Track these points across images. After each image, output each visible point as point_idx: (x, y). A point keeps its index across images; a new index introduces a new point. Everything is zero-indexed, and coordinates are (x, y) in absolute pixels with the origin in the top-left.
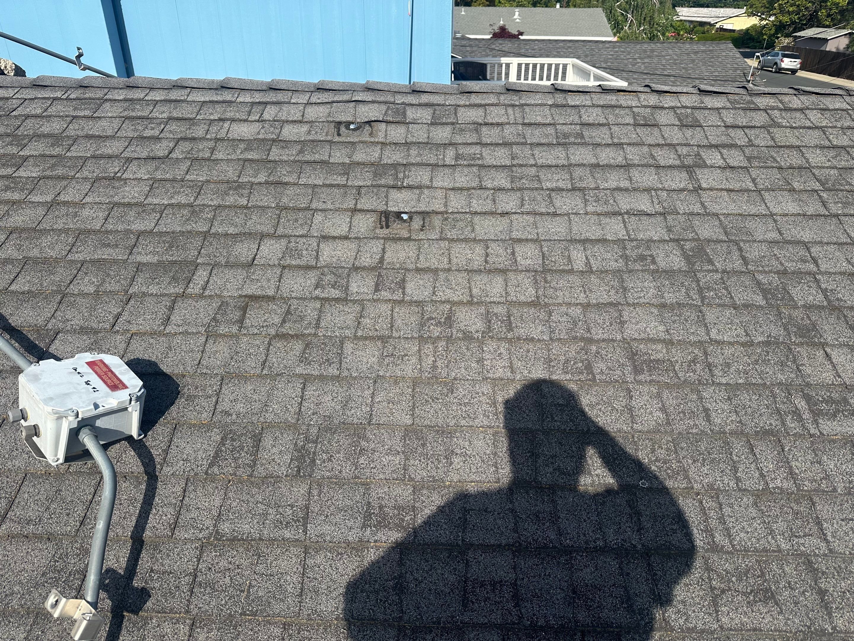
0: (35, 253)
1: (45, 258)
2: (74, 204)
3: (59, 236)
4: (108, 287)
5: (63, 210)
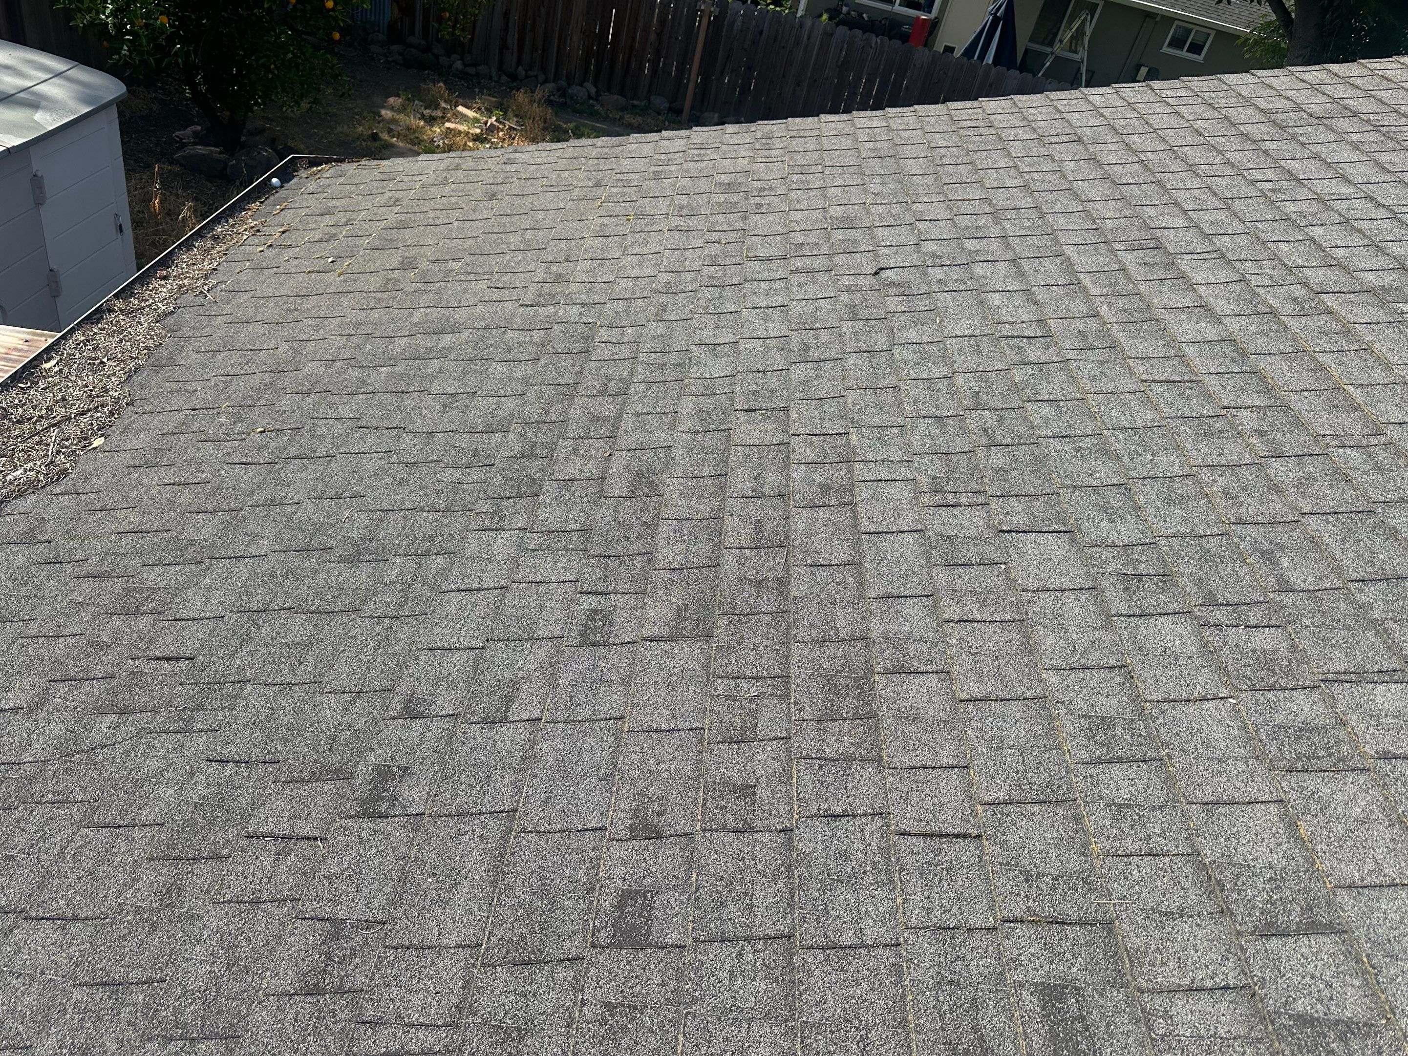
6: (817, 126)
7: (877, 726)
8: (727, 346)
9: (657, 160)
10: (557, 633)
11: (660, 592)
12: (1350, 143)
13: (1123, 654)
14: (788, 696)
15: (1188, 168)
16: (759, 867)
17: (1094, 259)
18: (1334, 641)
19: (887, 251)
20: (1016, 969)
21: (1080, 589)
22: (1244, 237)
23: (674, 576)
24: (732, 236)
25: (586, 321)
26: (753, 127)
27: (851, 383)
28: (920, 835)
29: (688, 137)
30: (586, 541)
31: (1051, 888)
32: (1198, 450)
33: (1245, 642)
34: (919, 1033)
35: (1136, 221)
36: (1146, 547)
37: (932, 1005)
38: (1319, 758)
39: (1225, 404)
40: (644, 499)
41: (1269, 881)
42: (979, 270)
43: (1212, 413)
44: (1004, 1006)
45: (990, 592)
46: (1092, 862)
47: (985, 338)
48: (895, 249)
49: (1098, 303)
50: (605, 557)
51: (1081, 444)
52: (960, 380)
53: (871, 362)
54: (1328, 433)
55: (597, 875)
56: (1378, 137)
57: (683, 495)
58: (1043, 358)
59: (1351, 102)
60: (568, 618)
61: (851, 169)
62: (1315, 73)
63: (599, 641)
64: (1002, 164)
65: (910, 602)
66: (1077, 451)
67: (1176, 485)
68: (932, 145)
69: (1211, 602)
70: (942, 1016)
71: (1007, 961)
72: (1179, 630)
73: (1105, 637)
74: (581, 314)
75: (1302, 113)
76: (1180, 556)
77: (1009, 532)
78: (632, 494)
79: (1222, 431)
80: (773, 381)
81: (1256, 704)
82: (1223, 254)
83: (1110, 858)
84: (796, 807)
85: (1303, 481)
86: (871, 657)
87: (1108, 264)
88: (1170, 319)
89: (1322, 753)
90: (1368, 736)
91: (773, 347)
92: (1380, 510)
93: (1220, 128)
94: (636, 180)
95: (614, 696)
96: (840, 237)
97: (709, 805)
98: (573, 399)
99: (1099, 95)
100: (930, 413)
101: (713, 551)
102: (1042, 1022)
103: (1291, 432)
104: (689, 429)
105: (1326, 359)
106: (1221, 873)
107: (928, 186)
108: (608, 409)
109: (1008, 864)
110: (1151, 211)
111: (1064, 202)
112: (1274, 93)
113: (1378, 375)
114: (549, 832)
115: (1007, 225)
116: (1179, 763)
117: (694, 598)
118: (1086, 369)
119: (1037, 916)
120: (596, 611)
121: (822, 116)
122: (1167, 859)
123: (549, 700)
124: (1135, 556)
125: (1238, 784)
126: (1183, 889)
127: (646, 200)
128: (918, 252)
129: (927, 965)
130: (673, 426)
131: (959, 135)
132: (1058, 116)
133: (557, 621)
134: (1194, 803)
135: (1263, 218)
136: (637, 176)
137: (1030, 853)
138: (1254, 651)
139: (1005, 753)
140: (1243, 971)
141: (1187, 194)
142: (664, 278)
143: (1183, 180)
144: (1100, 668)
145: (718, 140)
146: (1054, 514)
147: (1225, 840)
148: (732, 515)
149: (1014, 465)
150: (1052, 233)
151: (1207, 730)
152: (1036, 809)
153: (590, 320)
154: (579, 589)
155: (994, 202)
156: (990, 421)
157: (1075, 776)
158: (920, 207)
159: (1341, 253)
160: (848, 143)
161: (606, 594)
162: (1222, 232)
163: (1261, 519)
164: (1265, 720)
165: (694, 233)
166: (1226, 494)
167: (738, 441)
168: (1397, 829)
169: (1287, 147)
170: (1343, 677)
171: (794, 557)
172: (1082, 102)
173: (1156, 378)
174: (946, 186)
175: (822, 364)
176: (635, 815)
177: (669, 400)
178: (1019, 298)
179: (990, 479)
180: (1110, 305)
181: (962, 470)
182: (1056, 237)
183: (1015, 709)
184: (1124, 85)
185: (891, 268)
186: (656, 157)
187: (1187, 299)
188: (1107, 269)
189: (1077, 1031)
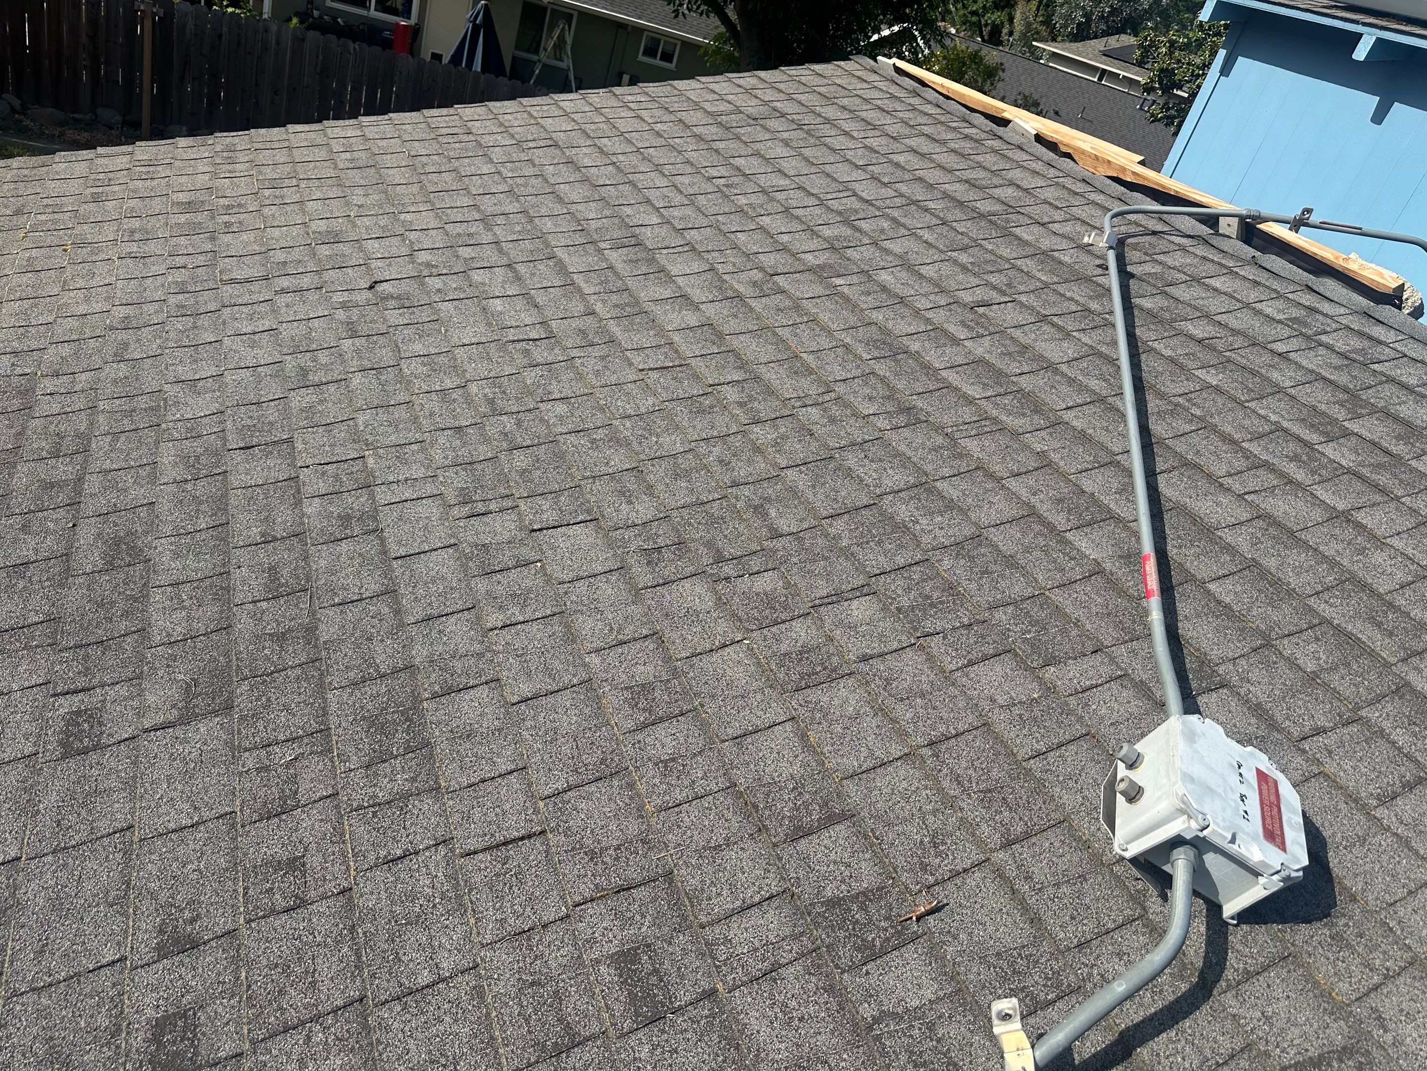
0: (1271, 563)
1: (1279, 579)
2: (1372, 536)
3: (1317, 563)
4: (1335, 680)
5: (1349, 532)
6: (285, 137)
7: (431, 754)
8: (211, 380)
9: (95, 180)
10: (29, 749)
11: (160, 673)
12: (782, 141)
13: (653, 622)
14: (330, 751)
15: (655, 168)
16: (319, 939)
17: (584, 259)
18: (817, 572)
19: (380, 264)
20: (591, 948)
21: (610, 571)
22: (708, 229)
23: (176, 650)
24: (201, 260)
25: (21, 372)
26: (210, 140)
27: (360, 403)
28: (485, 850)
29: (132, 153)
30: (56, 631)
31: (615, 859)
32: (694, 427)
33: (750, 588)
34: (507, 1045)
35: (616, 221)
36: (662, 521)
37: (516, 1012)
38: (817, 673)
39: (711, 382)
40: (126, 569)
41: (792, 791)
42: (477, 276)
43: (701, 392)
44: (585, 988)
45: (530, 591)
46: (648, 821)
47: (492, 345)
48: (388, 260)
49: (593, 301)
50: (82, 646)
51: (595, 436)
52: (473, 388)
53: (379, 379)
54: (792, 396)
55: (122, 1013)
56: (801, 134)
57: (177, 555)
58: (550, 359)
59: (778, 104)
60: (42, 729)
61: (330, 182)
62: (747, 79)
63: (87, 747)
64: (485, 170)
65: (452, 619)
66: (592, 443)
67: (680, 461)
68: (412, 153)
69: (720, 559)
70: (527, 1020)
71: (583, 944)
72: (698, 589)
73: (635, 610)
74: (13, 365)
75: (741, 115)
76: (690, 524)
77: (540, 530)
78: (110, 566)
79: (712, 407)
80: (271, 413)
81: (765, 640)
82: (693, 247)
83: (663, 812)
84: (352, 864)
85: (779, 441)
86: (417, 685)
87: (597, 264)
88: (657, 309)
89: (818, 669)
90: (850, 645)
91: (266, 376)
92: (837, 456)
93: (677, 130)
94: (69, 204)
95: (117, 805)
96: (327, 253)
97: (251, 892)
98: (15, 467)
99: (569, 101)
100: (448, 424)
101: (222, 612)
102: (621, 989)
103: (765, 400)
104: (175, 479)
105: (784, 333)
106: (755, 796)
107: (414, 195)
108: (64, 472)
109: (573, 849)
110: (628, 210)
111: (549, 205)
112: (716, 97)
113: (825, 342)
114: (51, 985)
115: (498, 231)
116: (711, 707)
117: (204, 669)
118: (590, 364)
119: (605, 890)
120: (78, 713)
121: (289, 126)
122: (711, 797)
123: (28, 833)
124: (654, 531)
125: (759, 713)
126: (726, 820)
127: (85, 227)
128: (413, 263)
129: (508, 976)
130: (153, 479)
131: (438, 142)
132: (532, 122)
133: (26, 737)
134: (727, 741)
135: (722, 212)
136: (71, 199)
137: (592, 832)
138: (757, 594)
139: (559, 742)
140: (782, 877)
141: (658, 193)
142: (123, 311)
143: (652, 180)
144: (635, 640)
145: (170, 156)
146: (579, 506)
147: (755, 766)
148: (239, 567)
149: (537, 465)
150: (542, 237)
151: (729, 672)
152: (593, 788)
153: (28, 371)
154: (51, 692)
155: (482, 208)
156: (509, 425)
157: (625, 746)
158: (408, 217)
159: (785, 238)
160: (323, 154)
161: (89, 690)
162: (690, 226)
163: (751, 480)
164: (773, 652)
165: (152, 259)
166: (721, 462)
167: (236, 484)
168: (880, 717)
169: (733, 145)
170: (826, 600)
171: (319, 599)
172: (553, 108)
173: (652, 366)
174: (432, 195)
175: (324, 387)
176: (161, 932)
177: (144, 450)
178: (519, 303)
179: (516, 482)
180: (604, 302)
181: (488, 477)
182: (546, 240)
183: (565, 699)
184: (589, 91)
185: (387, 281)
186: (93, 177)
187: (669, 291)
188: (597, 268)
189: (653, 985)
